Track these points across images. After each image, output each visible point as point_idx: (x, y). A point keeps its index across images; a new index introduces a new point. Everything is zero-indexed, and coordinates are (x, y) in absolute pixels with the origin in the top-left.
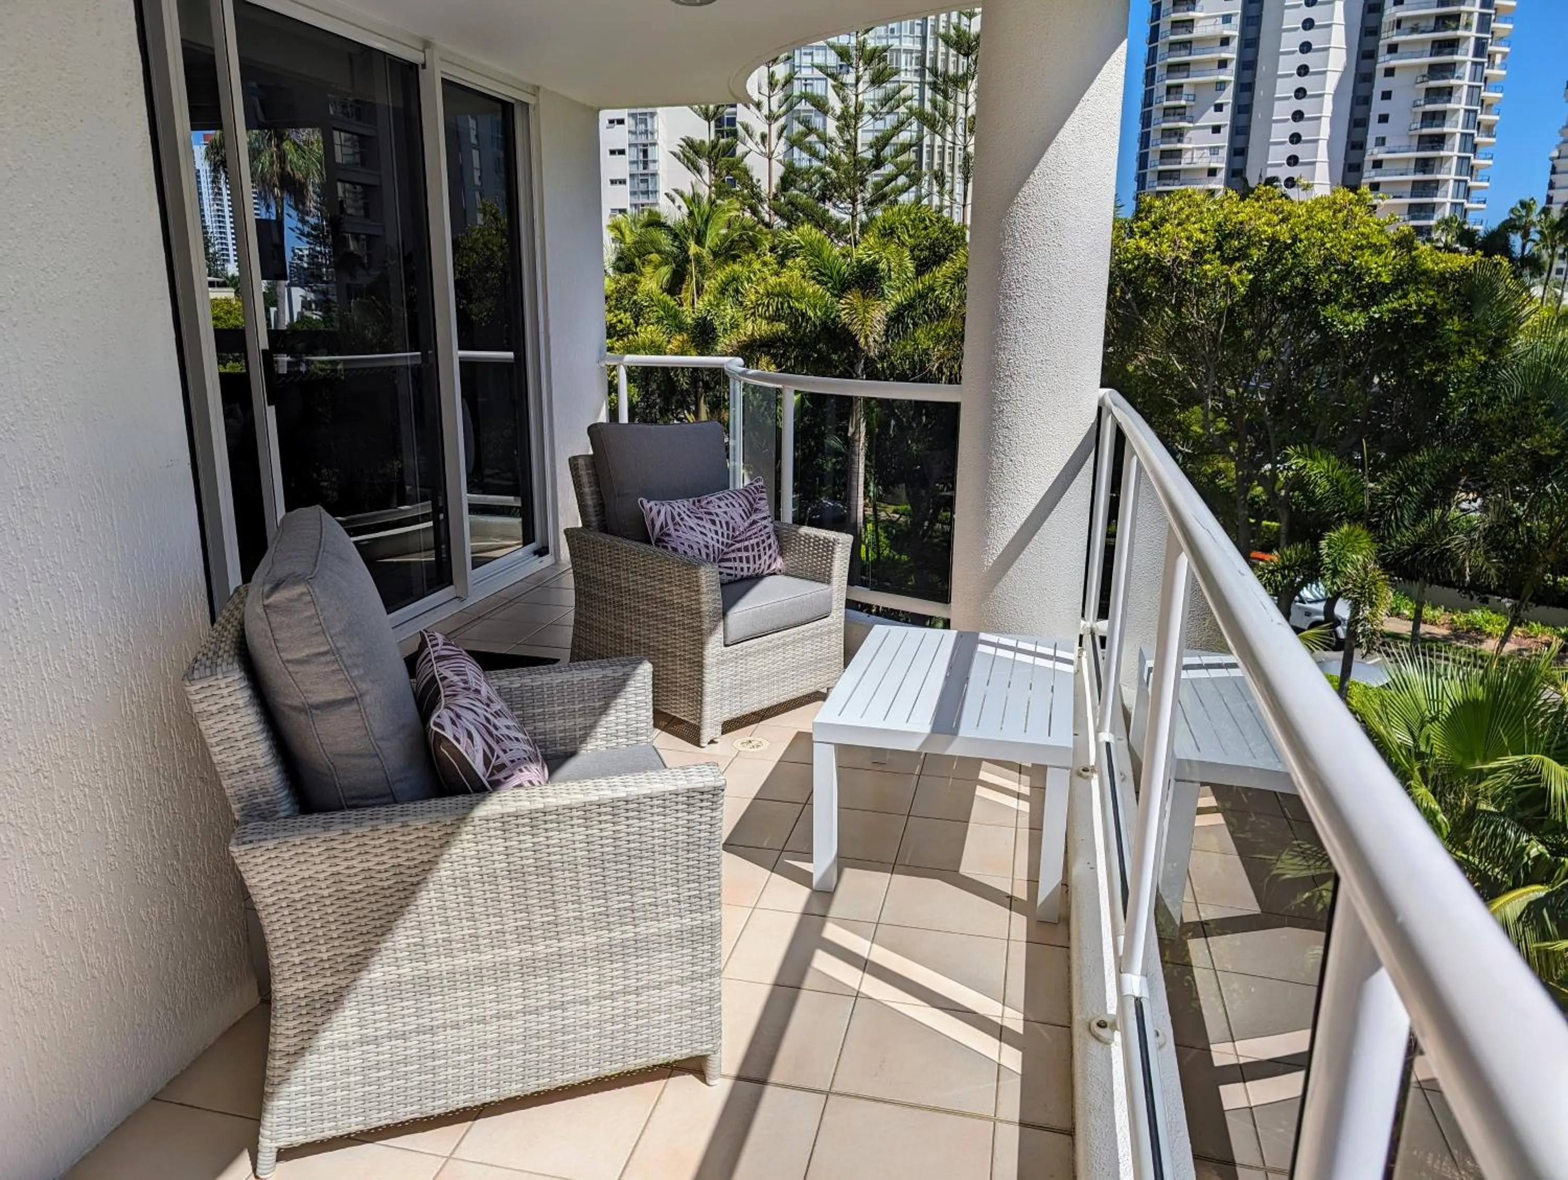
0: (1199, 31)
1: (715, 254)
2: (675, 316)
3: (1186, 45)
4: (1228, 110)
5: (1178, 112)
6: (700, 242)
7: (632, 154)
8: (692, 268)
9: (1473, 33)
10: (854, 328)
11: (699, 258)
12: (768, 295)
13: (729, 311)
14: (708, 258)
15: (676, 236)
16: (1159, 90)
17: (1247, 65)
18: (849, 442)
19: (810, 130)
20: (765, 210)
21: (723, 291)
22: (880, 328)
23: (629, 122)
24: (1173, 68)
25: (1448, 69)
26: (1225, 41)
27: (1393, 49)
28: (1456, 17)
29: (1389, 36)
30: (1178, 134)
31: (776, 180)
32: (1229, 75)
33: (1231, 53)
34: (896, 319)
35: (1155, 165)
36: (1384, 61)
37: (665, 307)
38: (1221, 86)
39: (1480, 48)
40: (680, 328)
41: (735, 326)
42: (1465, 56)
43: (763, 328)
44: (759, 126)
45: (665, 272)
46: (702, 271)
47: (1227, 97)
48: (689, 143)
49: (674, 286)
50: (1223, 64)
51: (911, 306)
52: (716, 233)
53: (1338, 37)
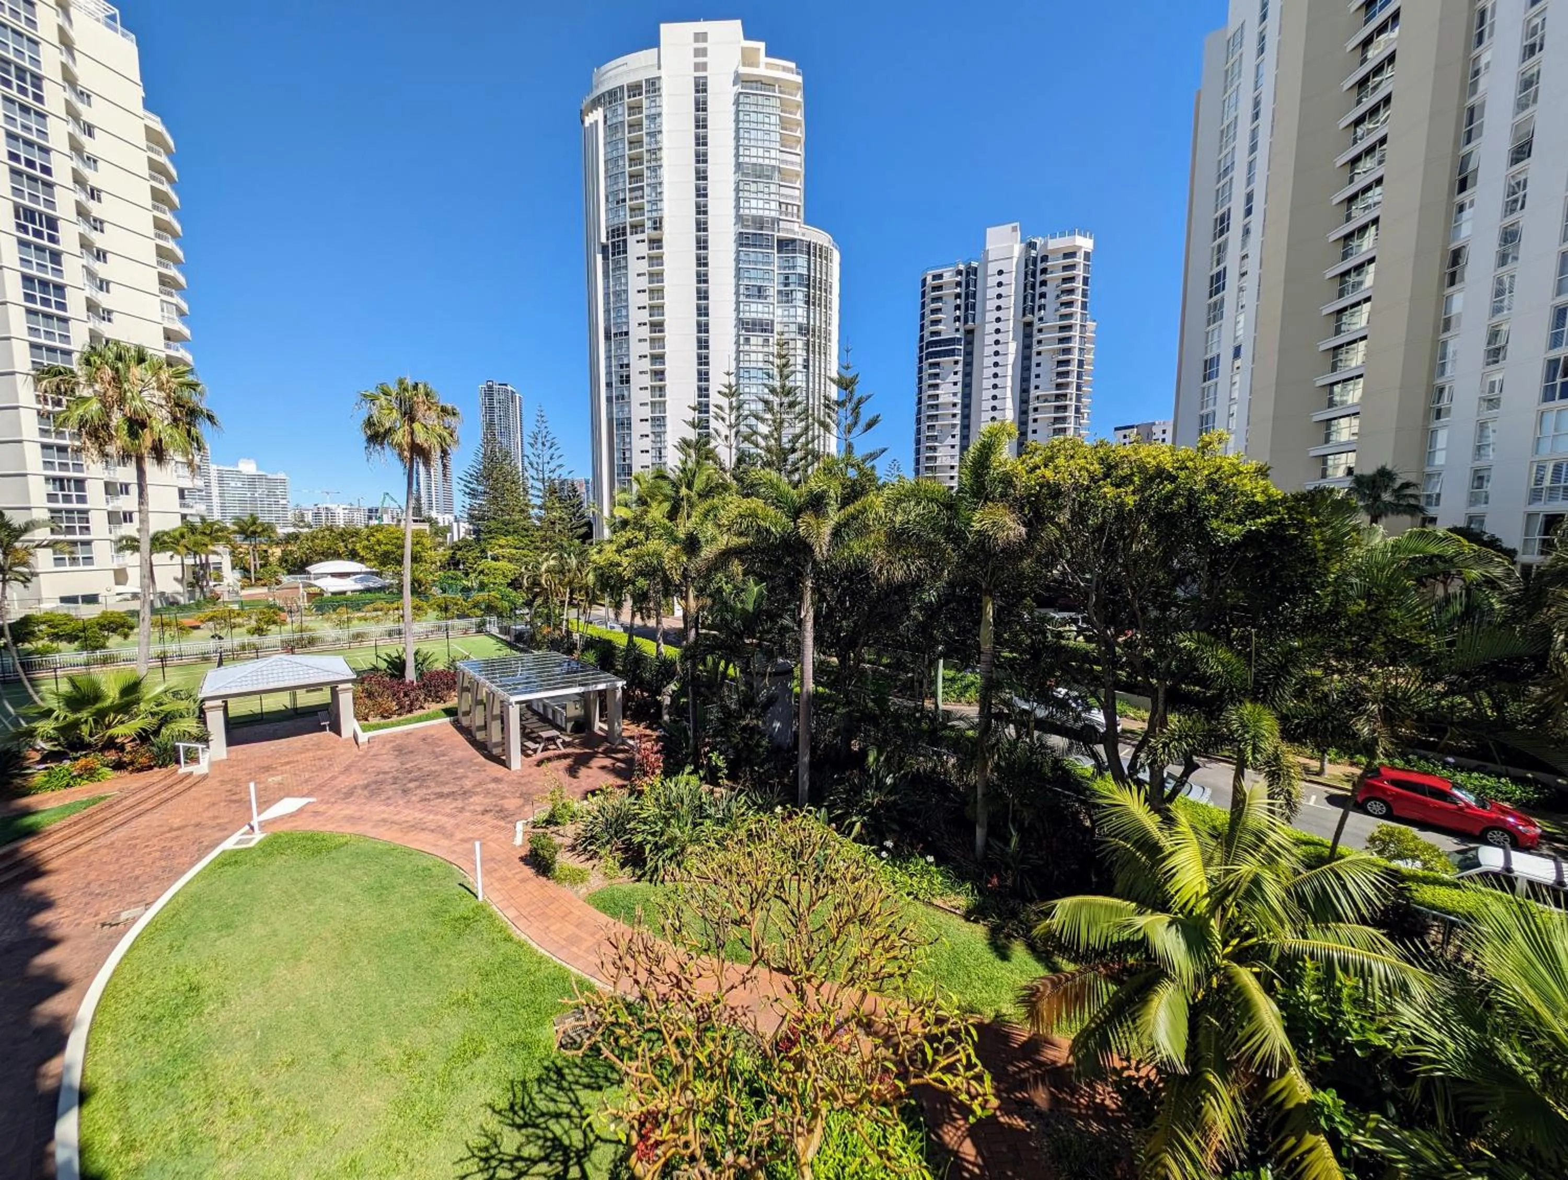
0: (941, 400)
1: (700, 496)
2: (671, 534)
3: (936, 407)
4: (958, 437)
5: (935, 438)
6: (689, 486)
7: (652, 453)
8: (685, 503)
9: (1073, 403)
10: (811, 540)
11: (689, 498)
12: (741, 516)
13: (710, 529)
14: (695, 498)
15: (674, 484)
16: (924, 427)
17: (966, 416)
18: (800, 623)
19: (755, 433)
20: (727, 476)
21: (706, 515)
22: (827, 539)
23: (652, 437)
24: (930, 417)
25: (1064, 420)
26: (955, 405)
27: (1036, 410)
28: (1065, 395)
29: (1033, 404)
30: (934, 449)
31: (734, 459)
32: (957, 421)
33: (957, 410)
34: (836, 533)
35: (924, 464)
36: (1032, 415)
37: (665, 527)
38: (954, 426)
39: (1077, 410)
40: (675, 540)
41: (714, 539)
42: (1071, 413)
43: (737, 541)
44: (724, 431)
45: (666, 506)
46: (692, 506)
47: (957, 431)
48: (684, 441)
49: (673, 515)
50: (954, 416)
51: (846, 524)
52: (698, 484)
53: (1009, 403)
